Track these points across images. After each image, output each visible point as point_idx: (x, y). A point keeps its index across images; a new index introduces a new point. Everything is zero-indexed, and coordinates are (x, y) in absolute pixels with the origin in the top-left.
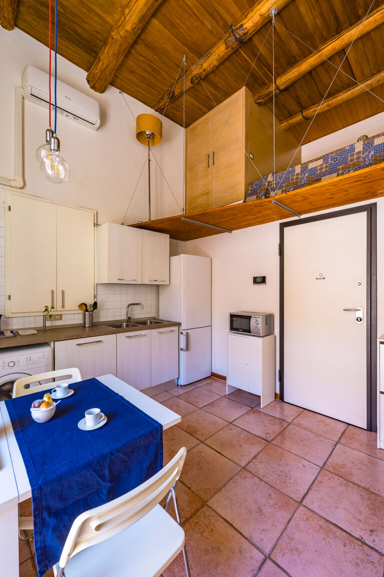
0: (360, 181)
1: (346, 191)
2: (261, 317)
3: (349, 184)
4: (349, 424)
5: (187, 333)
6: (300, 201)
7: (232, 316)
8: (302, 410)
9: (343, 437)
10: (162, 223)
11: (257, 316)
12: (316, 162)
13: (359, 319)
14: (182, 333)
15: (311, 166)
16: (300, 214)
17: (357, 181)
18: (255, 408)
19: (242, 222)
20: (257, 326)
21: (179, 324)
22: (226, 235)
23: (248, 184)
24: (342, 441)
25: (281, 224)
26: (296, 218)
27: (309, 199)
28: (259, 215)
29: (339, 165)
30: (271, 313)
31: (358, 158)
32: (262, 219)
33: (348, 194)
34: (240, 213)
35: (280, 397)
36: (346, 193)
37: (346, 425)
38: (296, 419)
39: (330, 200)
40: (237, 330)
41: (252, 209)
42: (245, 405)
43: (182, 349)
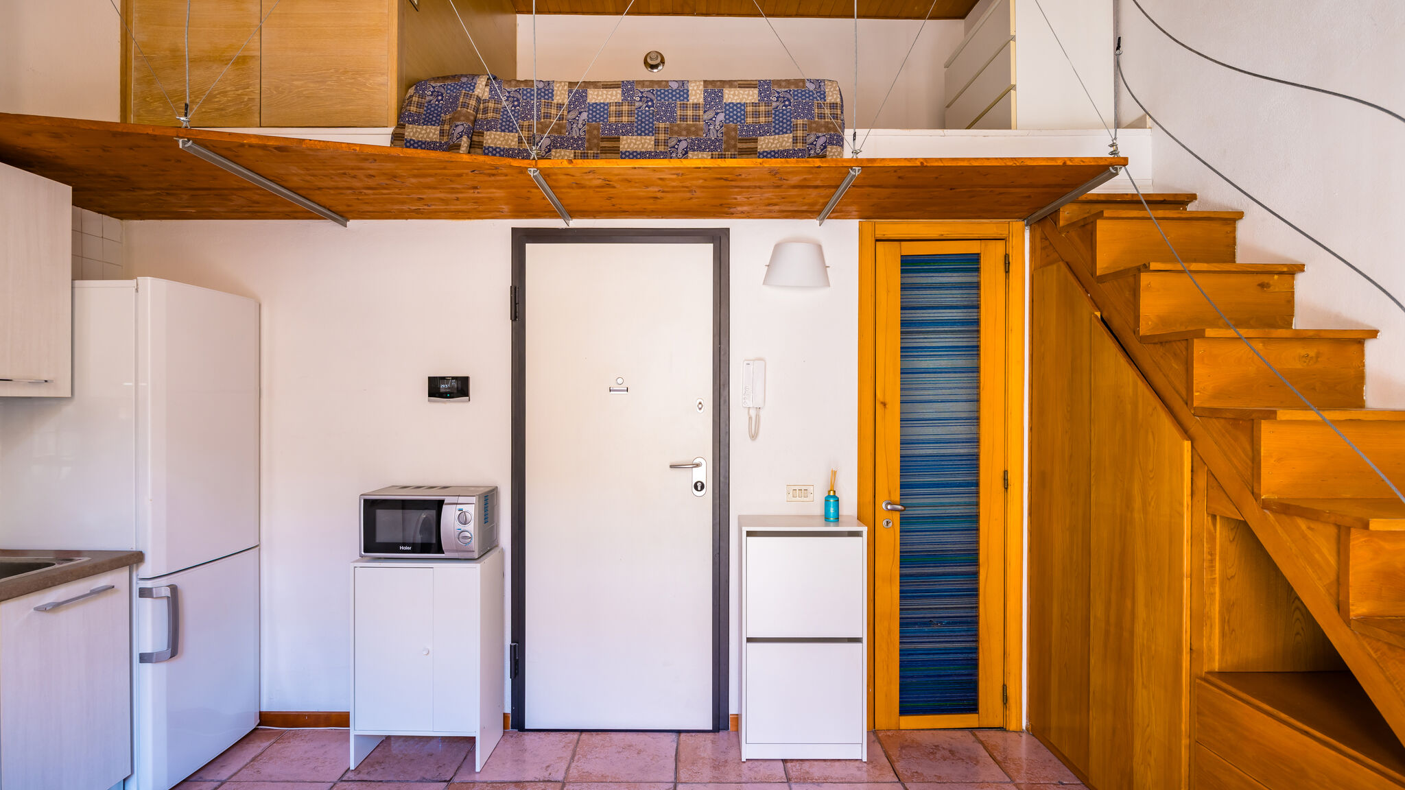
0: (726, 180)
1: (690, 191)
2: (474, 500)
3: (705, 180)
4: (679, 732)
5: (174, 589)
6: (590, 187)
7: (372, 506)
8: (576, 735)
9: (680, 765)
10: (56, 136)
11: (461, 500)
12: (605, 91)
13: (699, 485)
14: (144, 593)
15: (594, 96)
16: (572, 214)
17: (721, 179)
18: (456, 780)
19: (403, 203)
20: (463, 527)
21: (136, 558)
22: (325, 228)
23: (408, 84)
24: (683, 775)
25: (515, 231)
26: (558, 223)
27: (614, 187)
28: (471, 194)
29: (658, 120)
30: (493, 484)
31: (696, 118)
32: (470, 206)
33: (691, 198)
34: (415, 176)
35: (516, 721)
36: (688, 195)
37: (674, 736)
38: (573, 765)
39: (651, 201)
40: (392, 547)
41: (460, 175)
42: (423, 780)
43: (144, 658)
